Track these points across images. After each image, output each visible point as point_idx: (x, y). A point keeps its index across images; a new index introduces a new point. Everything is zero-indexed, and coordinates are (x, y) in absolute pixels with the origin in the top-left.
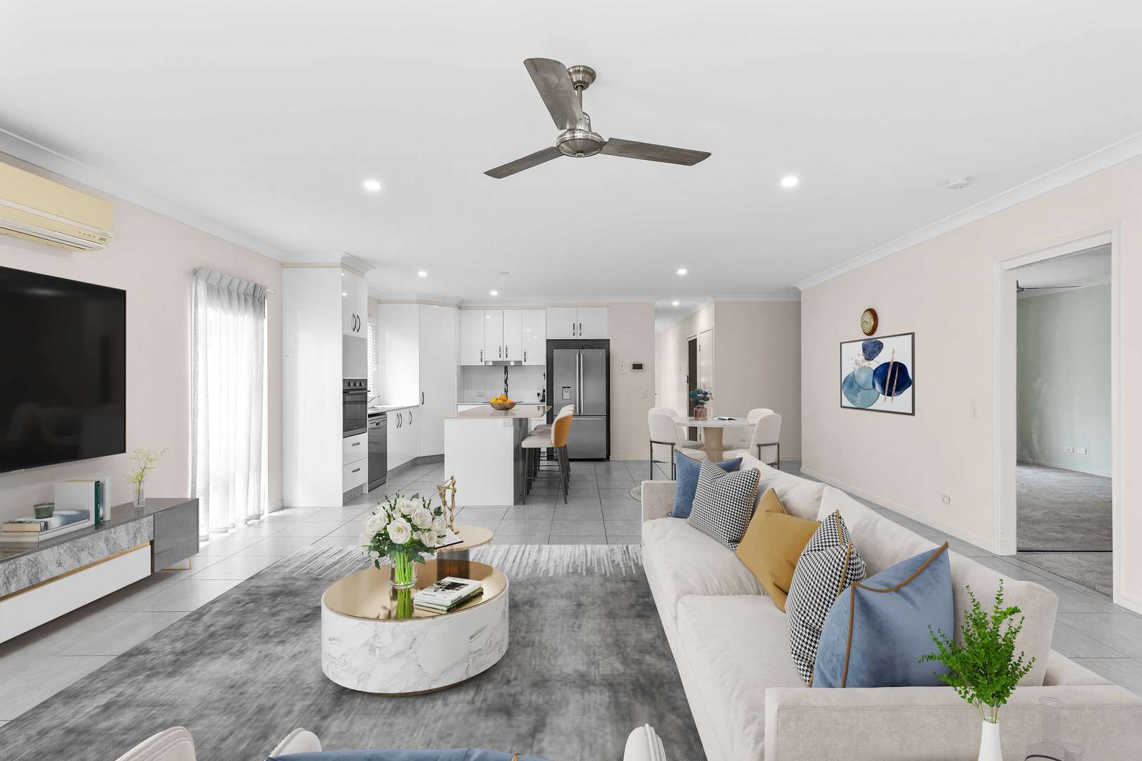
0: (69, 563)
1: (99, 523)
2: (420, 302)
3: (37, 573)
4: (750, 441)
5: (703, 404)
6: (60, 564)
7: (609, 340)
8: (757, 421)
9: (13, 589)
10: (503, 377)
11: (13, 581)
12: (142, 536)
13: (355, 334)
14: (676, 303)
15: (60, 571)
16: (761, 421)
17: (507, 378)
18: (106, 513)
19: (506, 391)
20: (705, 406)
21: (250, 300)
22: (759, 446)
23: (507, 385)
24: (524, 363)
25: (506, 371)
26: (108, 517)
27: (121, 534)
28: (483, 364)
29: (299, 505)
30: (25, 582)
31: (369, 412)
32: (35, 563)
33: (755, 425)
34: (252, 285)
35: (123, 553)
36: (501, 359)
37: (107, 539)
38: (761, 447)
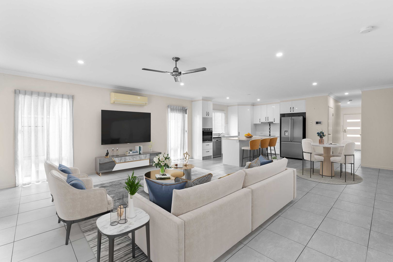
0: (132, 160)
1: (140, 154)
2: (238, 105)
3: (126, 160)
4: (342, 154)
5: (323, 137)
6: (130, 159)
7: (306, 113)
8: (345, 145)
9: (121, 162)
10: (269, 127)
11: (121, 161)
12: (147, 157)
13: (207, 116)
14: (347, 94)
15: (130, 161)
16: (346, 145)
17: (270, 128)
18: (141, 152)
19: (270, 132)
20: (323, 138)
21: (182, 111)
22: (345, 156)
23: (270, 130)
24: (274, 123)
25: (270, 125)
26: (142, 153)
27: (142, 156)
28: (260, 123)
29: (195, 158)
30: (123, 161)
31: (213, 137)
32: (125, 158)
33: (344, 147)
34: (182, 107)
35: (143, 160)
36: (266, 121)
37: (139, 157)
38: (346, 156)
